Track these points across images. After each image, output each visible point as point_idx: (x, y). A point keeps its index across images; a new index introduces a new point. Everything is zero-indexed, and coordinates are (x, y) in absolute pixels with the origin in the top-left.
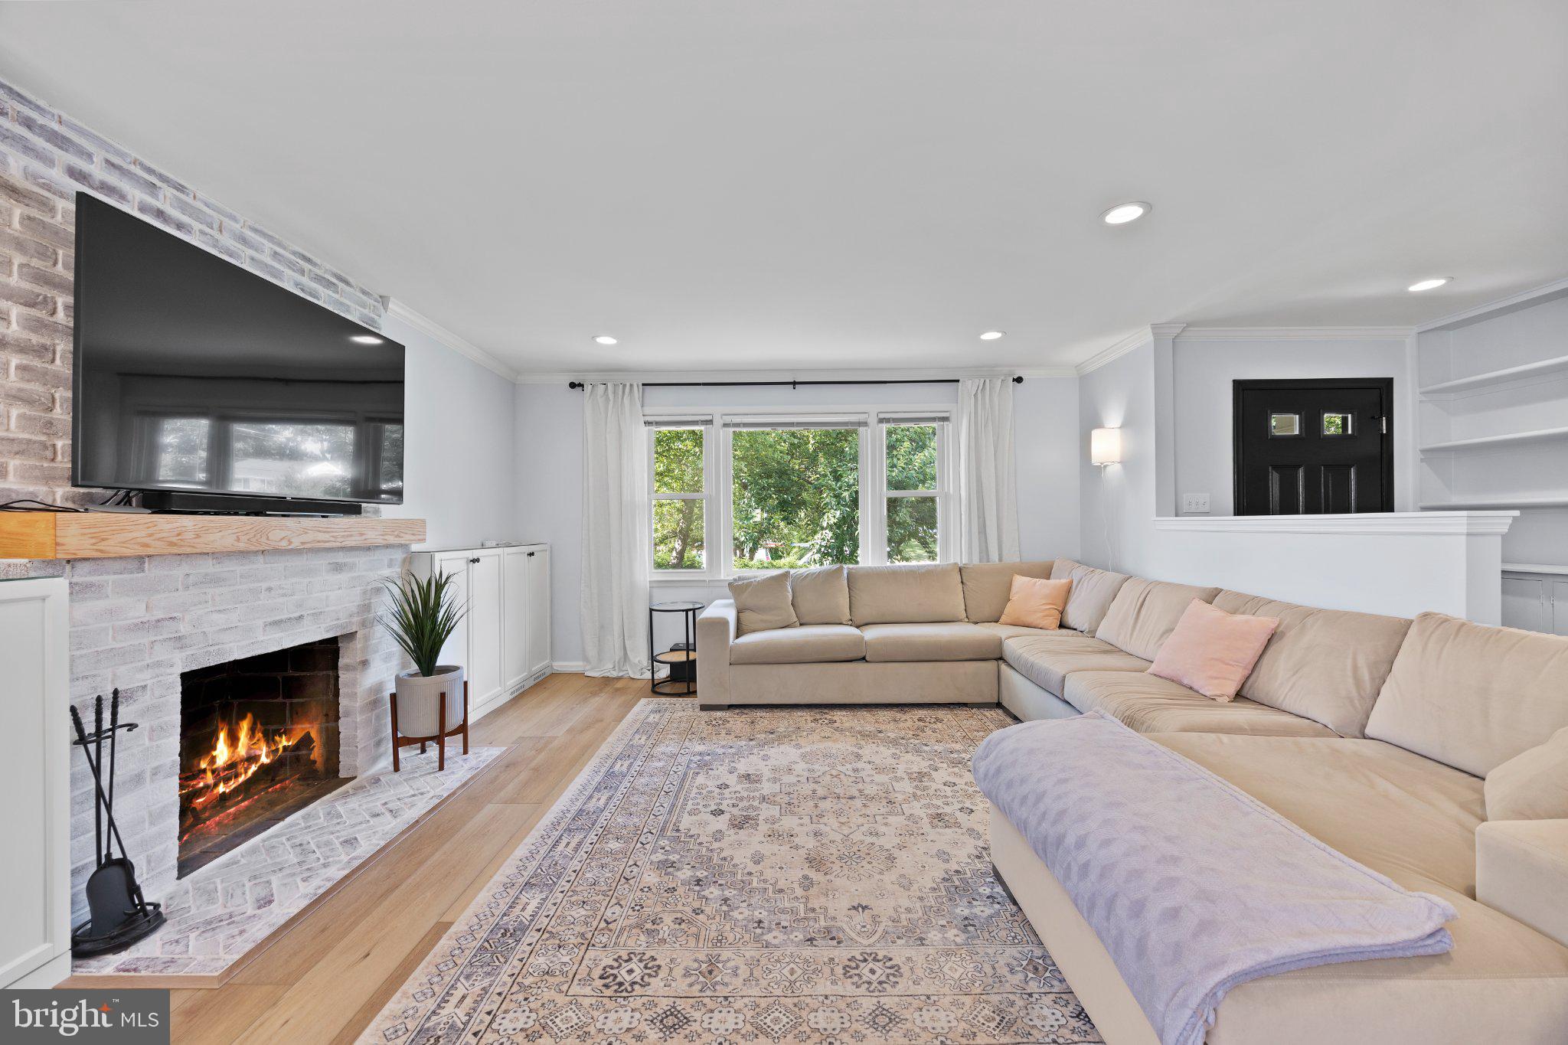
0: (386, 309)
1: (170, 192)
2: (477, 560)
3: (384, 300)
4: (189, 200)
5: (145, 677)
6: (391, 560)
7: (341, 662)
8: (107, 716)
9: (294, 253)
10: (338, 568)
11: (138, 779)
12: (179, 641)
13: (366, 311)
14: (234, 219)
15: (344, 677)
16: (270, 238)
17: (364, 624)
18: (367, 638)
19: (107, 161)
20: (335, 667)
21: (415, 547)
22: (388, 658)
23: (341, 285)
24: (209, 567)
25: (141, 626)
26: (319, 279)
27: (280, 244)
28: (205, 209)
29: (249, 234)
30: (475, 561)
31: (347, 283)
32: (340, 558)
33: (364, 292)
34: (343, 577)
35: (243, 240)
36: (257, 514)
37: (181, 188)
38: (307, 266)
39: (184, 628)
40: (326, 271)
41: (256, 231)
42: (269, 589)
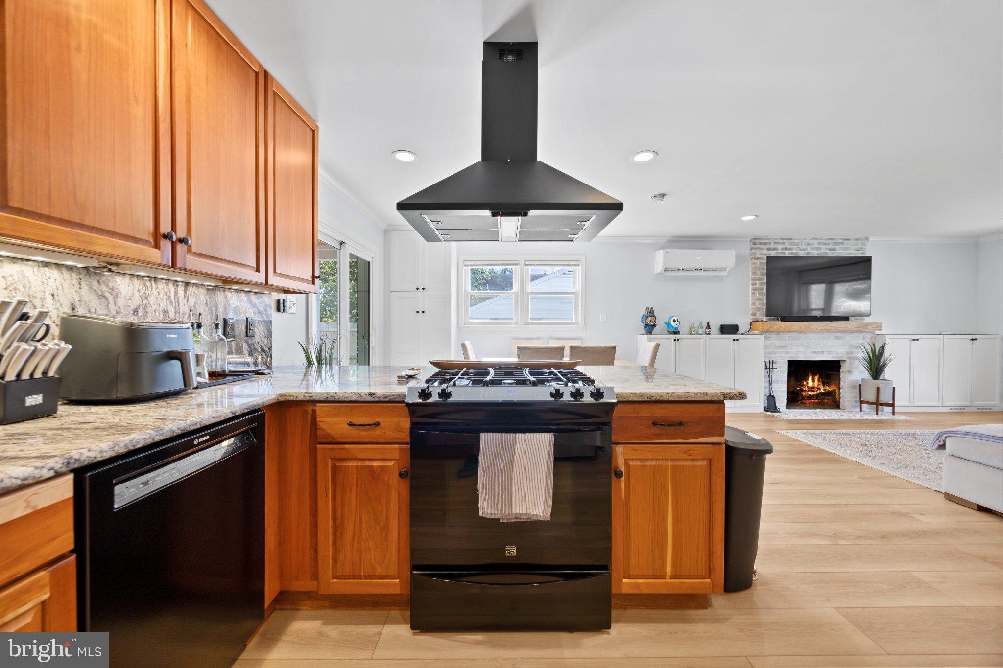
0: (869, 241)
1: (788, 242)
2: (917, 340)
3: (867, 239)
4: (794, 241)
5: (779, 359)
6: (864, 337)
7: (842, 370)
8: (771, 365)
9: (826, 239)
10: (838, 338)
11: (777, 381)
12: (787, 352)
13: (858, 246)
14: (806, 239)
15: (842, 375)
16: (817, 239)
17: (849, 358)
18: (851, 364)
19: (775, 243)
20: (839, 371)
21: (878, 332)
22: (861, 373)
23: (845, 242)
24: (794, 335)
25: (778, 348)
26: (835, 244)
27: (821, 239)
28: (797, 241)
29: (810, 241)
30: (914, 340)
31: (848, 239)
32: (839, 335)
33: (857, 239)
34: (840, 341)
35: (808, 244)
36: (807, 322)
37: (791, 239)
38: (830, 242)
39: (788, 349)
40: (839, 239)
41: (812, 239)
42: (812, 342)
